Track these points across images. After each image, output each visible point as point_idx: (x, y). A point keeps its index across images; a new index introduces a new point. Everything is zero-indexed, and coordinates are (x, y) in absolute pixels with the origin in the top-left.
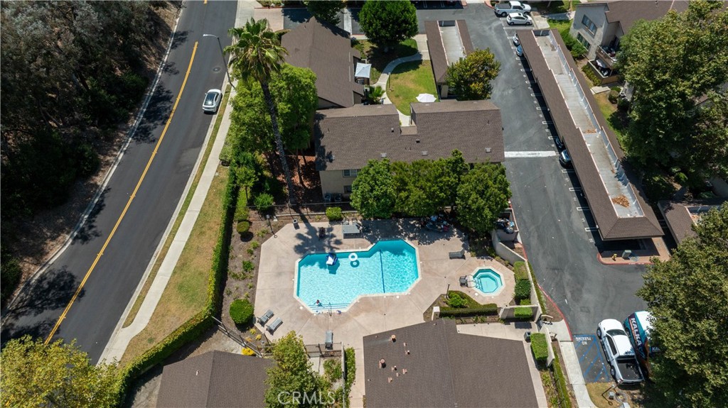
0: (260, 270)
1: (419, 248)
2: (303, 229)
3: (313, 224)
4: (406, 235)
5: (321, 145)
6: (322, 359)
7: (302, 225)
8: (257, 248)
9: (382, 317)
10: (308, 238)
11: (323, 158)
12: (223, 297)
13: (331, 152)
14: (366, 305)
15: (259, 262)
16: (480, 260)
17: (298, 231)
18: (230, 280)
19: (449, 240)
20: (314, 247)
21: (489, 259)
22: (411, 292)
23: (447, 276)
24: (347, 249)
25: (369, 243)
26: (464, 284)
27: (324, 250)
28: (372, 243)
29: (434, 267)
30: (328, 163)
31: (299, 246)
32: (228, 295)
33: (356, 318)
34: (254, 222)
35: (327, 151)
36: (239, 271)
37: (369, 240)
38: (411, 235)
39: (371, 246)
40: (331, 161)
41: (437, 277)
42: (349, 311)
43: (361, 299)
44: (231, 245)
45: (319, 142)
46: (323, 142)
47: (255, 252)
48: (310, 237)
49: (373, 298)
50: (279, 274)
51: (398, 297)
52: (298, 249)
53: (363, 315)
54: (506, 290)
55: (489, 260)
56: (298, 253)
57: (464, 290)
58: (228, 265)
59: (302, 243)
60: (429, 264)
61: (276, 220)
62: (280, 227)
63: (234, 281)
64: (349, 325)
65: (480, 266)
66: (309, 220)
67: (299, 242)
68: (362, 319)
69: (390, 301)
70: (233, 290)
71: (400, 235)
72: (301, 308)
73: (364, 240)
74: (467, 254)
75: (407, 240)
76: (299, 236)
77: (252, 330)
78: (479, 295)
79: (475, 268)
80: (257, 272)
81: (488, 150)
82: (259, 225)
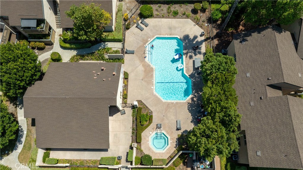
0: (173, 19)
1: (186, 102)
2: (200, 39)
3: (204, 43)
4: (195, 96)
5: (252, 34)
6: (121, 49)
7: (203, 38)
8: (187, 17)
9: (141, 78)
10: (194, 41)
11: (242, 37)
12: (157, 4)
13: (247, 41)
14: (149, 71)
15: (178, 18)
16: (175, 140)
17: (199, 36)
18: (167, 6)
19: (191, 122)
20: (188, 45)
21: (176, 146)
22: (155, 95)
23: (165, 117)
24: (186, 62)
25: (190, 74)
26: (158, 127)
27: (185, 49)
28: (189, 76)
29: (171, 110)
30: (239, 40)
31: (189, 37)
32: (159, 6)
33: (141, 65)
34: (205, 14)
35: (248, 38)
36: (172, 9)
37: (192, 74)
38: (195, 99)
39: (187, 75)
40: (241, 42)
41: (164, 111)
42: (145, 62)
43: (152, 68)
44: (189, 4)
45: (254, 32)
46: (255, 35)
47: (184, 16)
48: (194, 42)
49: (153, 74)
50: (170, 28)
51: (152, 87)
52: (186, 37)
53: (143, 69)
54: (153, 152)
55: (175, 146)
56: (184, 36)
57: (153, 125)
58: (176, 4)
59: (190, 38)
60: (173, 107)
61: (206, 25)
62: (201, 27)
63: (167, 8)
64: (137, 62)
65: (171, 139)
66: (207, 42)
68: (141, 68)
69: (150, 83)
70: (162, 8)
71: (195, 92)
72: (149, 39)
73: (192, 71)
74: (180, 133)
75: (191, 96)
76: (195, 37)
77: (139, 18)
78: (150, 134)
79: (169, 136)
80: (172, 18)
82: (203, 17)
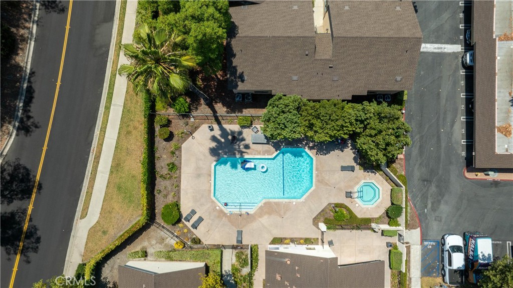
0: (182, 171)
1: (316, 158)
2: (217, 132)
3: (225, 126)
4: (306, 144)
5: (233, 65)
6: (234, 250)
7: (216, 127)
8: (179, 149)
9: (281, 219)
10: (221, 141)
11: (235, 78)
12: (154, 196)
13: (243, 72)
14: (269, 208)
15: (181, 163)
16: (366, 173)
17: (212, 133)
18: (159, 181)
19: (343, 151)
20: (227, 151)
21: (374, 172)
22: (305, 199)
23: (336, 187)
24: (255, 155)
25: (274, 149)
26: (349, 195)
27: (235, 154)
28: (276, 151)
29: (327, 178)
30: (239, 83)
31: (214, 148)
32: (159, 193)
33: (260, 219)
34: (173, 121)
35: (239, 71)
36: (165, 171)
37: (274, 147)
38: (311, 145)
39: (276, 153)
40: (243, 81)
41: (328, 187)
42: (255, 213)
43: (265, 204)
44: (156, 145)
45: (232, 62)
46: (235, 62)
47: (177, 153)
48: (223, 140)
49: (274, 203)
50: (199, 176)
51: (294, 203)
52: (214, 152)
53: (266, 217)
54: (381, 203)
55: (373, 174)
56: (212, 156)
57: (346, 202)
58: (155, 166)
59: (216, 146)
60: (323, 174)
61: (192, 120)
62: (196, 128)
63: (162, 180)
64: (254, 225)
65: (365, 179)
66: (222, 122)
67: (214, 145)
68: (265, 220)
69: (287, 207)
70: (162, 188)
71: (301, 143)
72: (218, 208)
73: (270, 146)
74: (357, 167)
75: (307, 150)
76: (214, 139)
77: (180, 225)
78: (359, 206)
79: (360, 181)
80: (180, 172)
81: (399, 78)
82: (178, 126)
